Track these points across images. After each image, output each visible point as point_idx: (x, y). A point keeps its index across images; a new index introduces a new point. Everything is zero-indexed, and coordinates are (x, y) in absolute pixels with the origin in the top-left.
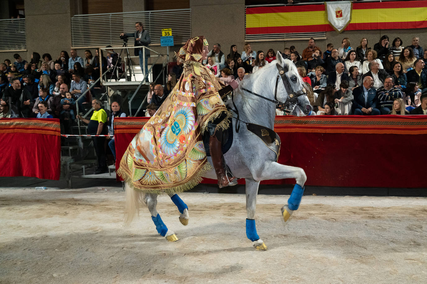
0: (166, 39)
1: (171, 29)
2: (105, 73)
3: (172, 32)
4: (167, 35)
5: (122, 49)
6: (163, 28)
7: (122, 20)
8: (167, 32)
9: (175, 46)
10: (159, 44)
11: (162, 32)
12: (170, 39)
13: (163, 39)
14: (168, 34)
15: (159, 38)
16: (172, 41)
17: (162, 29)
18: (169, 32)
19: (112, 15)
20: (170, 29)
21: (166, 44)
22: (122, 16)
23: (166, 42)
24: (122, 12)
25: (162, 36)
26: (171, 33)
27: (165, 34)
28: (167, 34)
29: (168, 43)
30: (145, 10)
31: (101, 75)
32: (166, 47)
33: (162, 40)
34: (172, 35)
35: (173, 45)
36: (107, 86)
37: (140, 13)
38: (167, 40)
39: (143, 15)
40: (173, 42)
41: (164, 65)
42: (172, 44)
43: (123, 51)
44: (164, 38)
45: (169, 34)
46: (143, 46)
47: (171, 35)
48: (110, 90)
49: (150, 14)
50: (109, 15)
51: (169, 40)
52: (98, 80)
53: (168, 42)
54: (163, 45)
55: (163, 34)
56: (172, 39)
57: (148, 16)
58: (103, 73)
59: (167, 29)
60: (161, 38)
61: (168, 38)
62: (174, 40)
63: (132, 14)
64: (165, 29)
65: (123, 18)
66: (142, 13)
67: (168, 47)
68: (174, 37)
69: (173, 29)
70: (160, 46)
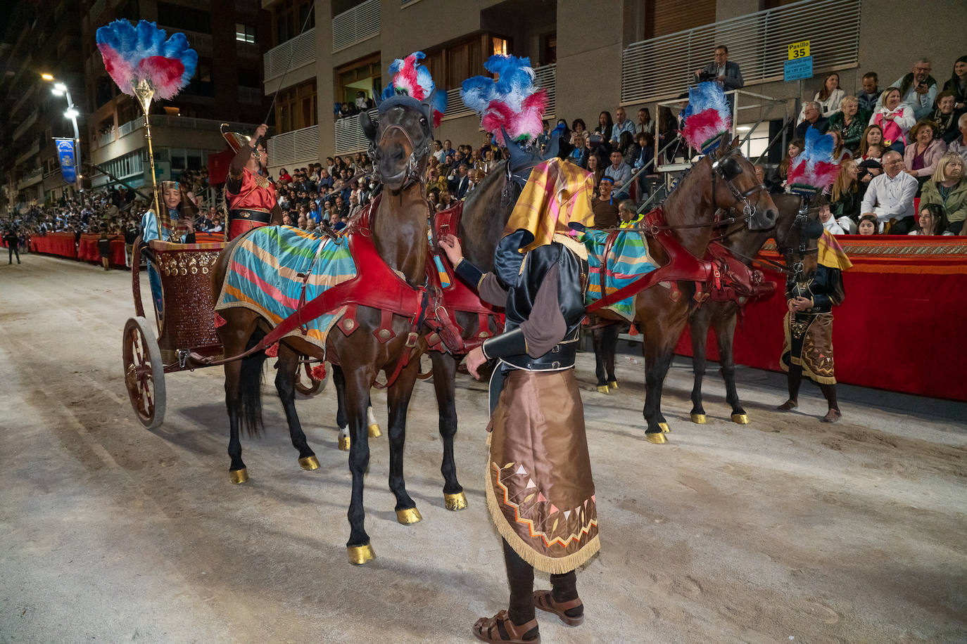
0: (795, 65)
1: (808, 42)
2: (666, 147)
3: (811, 46)
4: (799, 57)
6: (791, 43)
7: (714, 38)
8: (799, 49)
9: (816, 76)
10: (780, 78)
11: (788, 51)
12: (804, 63)
13: (791, 66)
14: (802, 54)
15: (782, 63)
16: (809, 67)
17: (789, 45)
18: (802, 48)
19: (695, 32)
20: (806, 42)
21: (795, 76)
22: (714, 31)
23: (795, 70)
24: (714, 22)
25: (788, 59)
26: (807, 50)
27: (794, 54)
28: (799, 53)
29: (799, 74)
30: (759, 11)
31: (657, 154)
32: (796, 81)
33: (787, 68)
34: (811, 54)
35: (811, 76)
36: (667, 172)
37: (748, 18)
38: (798, 66)
39: (756, 21)
40: (811, 70)
41: (786, 121)
42: (809, 73)
44: (792, 62)
45: (804, 53)
46: (736, 91)
47: (808, 53)
48: (672, 180)
49: (767, 16)
50: (689, 33)
51: (803, 65)
52: (651, 161)
53: (800, 70)
54: (788, 78)
55: (791, 55)
56: (810, 64)
57: (764, 21)
58: (660, 149)
59: (799, 44)
60: (786, 64)
61: (801, 61)
62: (814, 65)
63: (734, 21)
64: (794, 44)
65: (714, 34)
66: (754, 17)
67: (799, 82)
68: (814, 57)
69: (812, 40)
70: (782, 81)
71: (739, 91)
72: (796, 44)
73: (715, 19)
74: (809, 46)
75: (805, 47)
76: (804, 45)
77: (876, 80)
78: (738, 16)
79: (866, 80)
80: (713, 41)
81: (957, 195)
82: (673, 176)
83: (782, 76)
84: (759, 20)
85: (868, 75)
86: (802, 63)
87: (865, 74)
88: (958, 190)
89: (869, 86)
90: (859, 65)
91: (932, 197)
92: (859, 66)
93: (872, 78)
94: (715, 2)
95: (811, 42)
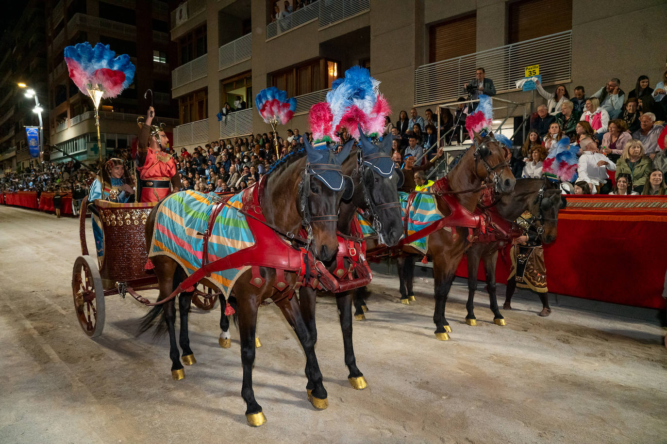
1: (538, 65)
2: (444, 135)
3: (540, 68)
4: (532, 75)
5: (466, 104)
6: (526, 66)
7: (475, 62)
8: (532, 70)
11: (524, 71)
17: (525, 68)
18: (534, 69)
19: (462, 58)
20: (536, 66)
21: (530, 88)
22: (476, 58)
23: (530, 84)
24: (475, 52)
25: (525, 76)
26: (537, 70)
27: (529, 74)
28: (532, 73)
30: (505, 45)
31: (439, 139)
32: (531, 91)
34: (540, 73)
36: (446, 152)
37: (498, 50)
39: (503, 52)
41: (525, 117)
43: (468, 105)
45: (535, 73)
47: (538, 73)
48: (449, 157)
49: (510, 48)
50: (458, 59)
52: (435, 145)
54: (525, 89)
55: (527, 74)
57: (508, 51)
58: (441, 136)
59: (532, 67)
62: (542, 81)
63: (488, 52)
64: (528, 67)
65: (475, 60)
66: (501, 49)
67: (532, 92)
68: (542, 76)
69: (541, 64)
70: (522, 91)
71: (493, 98)
72: (530, 67)
73: (476, 50)
74: (538, 68)
76: (535, 67)
77: (583, 91)
78: (491, 48)
79: (577, 91)
80: (475, 65)
81: (640, 167)
82: (450, 153)
84: (505, 51)
85: (578, 88)
87: (576, 87)
88: (641, 164)
89: (579, 95)
91: (623, 169)
92: (572, 82)
93: (581, 90)
94: (476, 39)
95: (539, 66)
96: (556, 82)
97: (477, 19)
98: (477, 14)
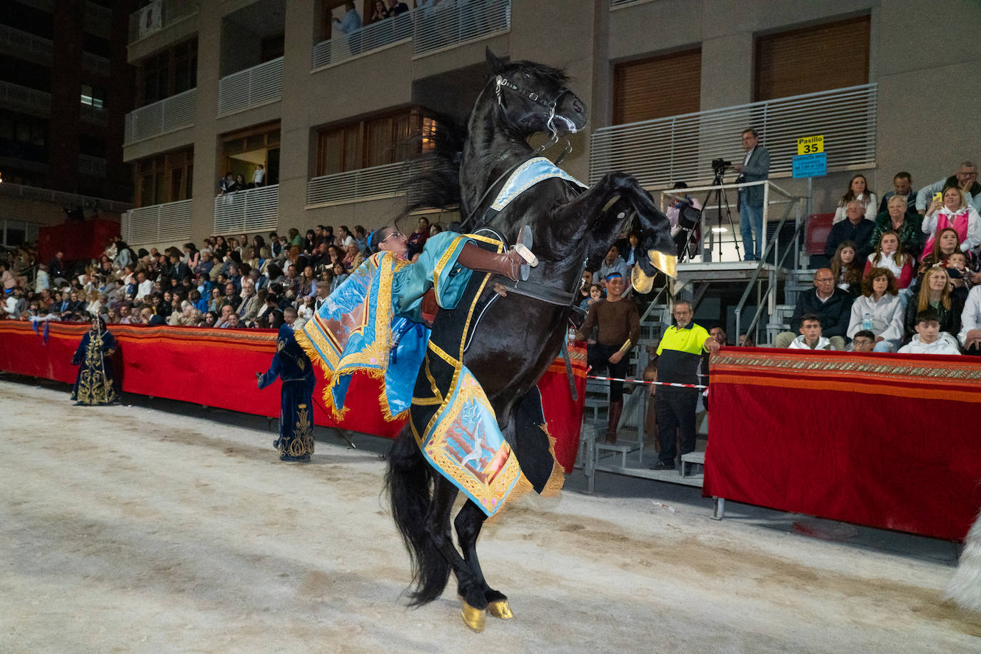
0: (806, 161)
1: (822, 136)
3: (824, 142)
4: (811, 152)
6: (802, 137)
7: (698, 128)
8: (810, 144)
10: (789, 174)
11: (797, 145)
12: (817, 159)
13: (800, 162)
14: (815, 149)
15: (791, 159)
16: (822, 165)
17: (799, 140)
18: (814, 143)
19: (677, 119)
20: (819, 137)
21: (806, 174)
22: (699, 120)
23: (806, 167)
24: (699, 111)
25: (797, 154)
26: (821, 146)
27: (805, 149)
28: (811, 148)
29: (811, 171)
30: (753, 102)
32: (806, 179)
33: (796, 164)
34: (825, 150)
35: (824, 174)
37: (741, 109)
38: (810, 162)
39: (747, 113)
40: (824, 168)
41: (798, 223)
42: (823, 171)
44: (802, 158)
45: (817, 149)
46: (766, 181)
47: (821, 149)
48: (675, 282)
49: (766, 107)
50: (672, 120)
51: (816, 162)
53: (812, 166)
54: (797, 175)
55: (801, 150)
56: (823, 161)
57: (763, 112)
59: (810, 138)
60: (795, 160)
61: (813, 158)
62: (828, 162)
63: (721, 112)
64: (805, 139)
65: (699, 124)
66: (746, 108)
67: (810, 179)
68: (829, 154)
69: (826, 136)
70: (791, 177)
72: (807, 139)
73: (699, 107)
74: (823, 141)
75: (818, 143)
76: (817, 140)
77: (910, 181)
78: (727, 106)
79: (899, 180)
80: (698, 131)
83: (790, 173)
84: (751, 112)
85: (902, 175)
86: (815, 160)
89: (903, 187)
90: (877, 165)
92: (877, 167)
93: (906, 179)
94: (699, 90)
95: (824, 138)
96: (849, 166)
97: (703, 57)
98: (703, 50)
